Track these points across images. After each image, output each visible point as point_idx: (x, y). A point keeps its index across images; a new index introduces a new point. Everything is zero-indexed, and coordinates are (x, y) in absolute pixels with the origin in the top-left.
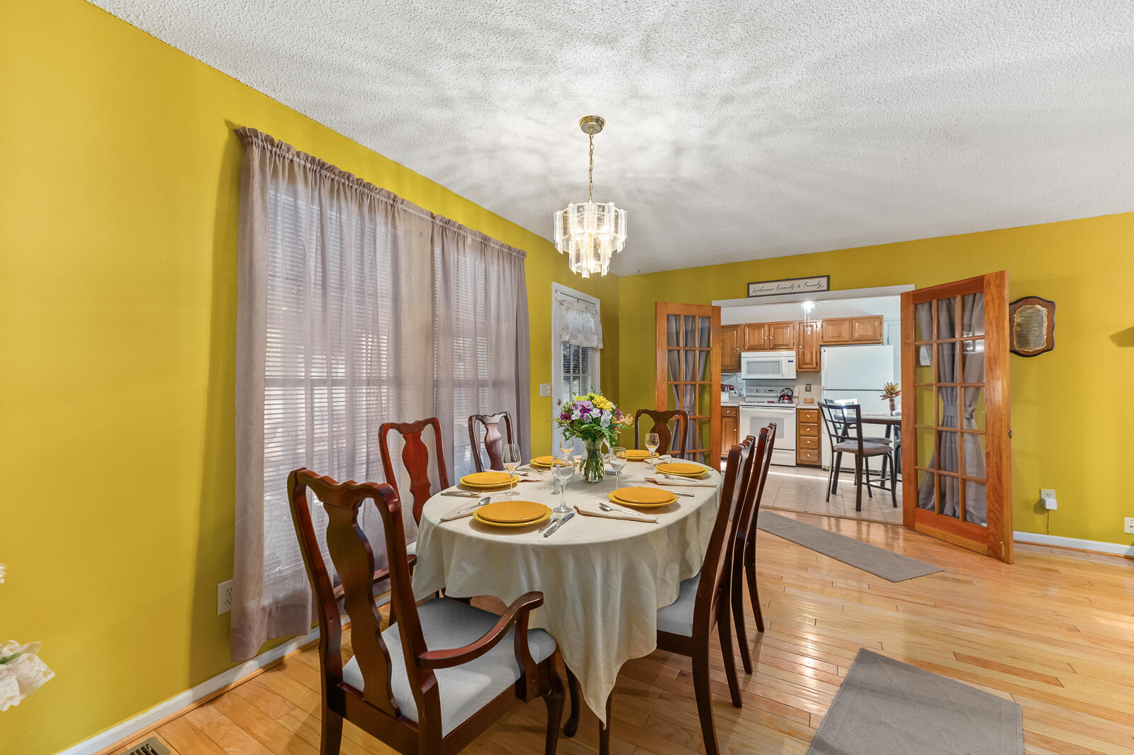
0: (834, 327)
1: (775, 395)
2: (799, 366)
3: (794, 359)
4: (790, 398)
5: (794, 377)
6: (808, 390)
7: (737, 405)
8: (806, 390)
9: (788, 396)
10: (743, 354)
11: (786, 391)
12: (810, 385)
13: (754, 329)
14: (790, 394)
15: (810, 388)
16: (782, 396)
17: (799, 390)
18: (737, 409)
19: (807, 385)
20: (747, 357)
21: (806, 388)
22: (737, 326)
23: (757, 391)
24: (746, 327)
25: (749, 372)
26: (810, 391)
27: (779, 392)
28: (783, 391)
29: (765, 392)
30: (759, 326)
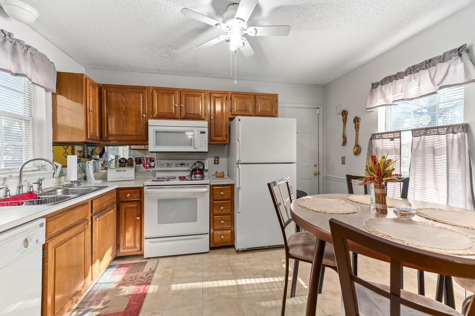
0: (241, 100)
1: (187, 168)
2: (210, 139)
3: (206, 130)
4: (202, 172)
5: (206, 149)
6: (216, 162)
7: (141, 186)
8: (215, 163)
9: (200, 169)
10: (151, 122)
11: (197, 165)
12: (218, 158)
13: (164, 94)
14: (202, 168)
15: (218, 161)
16: (194, 170)
17: (208, 163)
18: (140, 190)
19: (216, 158)
20: (154, 125)
21: (215, 161)
22: (144, 88)
23: (168, 165)
24: (154, 91)
25: (157, 143)
26: (218, 163)
27: (190, 166)
28: (195, 164)
29: (177, 166)
30: (169, 92)
